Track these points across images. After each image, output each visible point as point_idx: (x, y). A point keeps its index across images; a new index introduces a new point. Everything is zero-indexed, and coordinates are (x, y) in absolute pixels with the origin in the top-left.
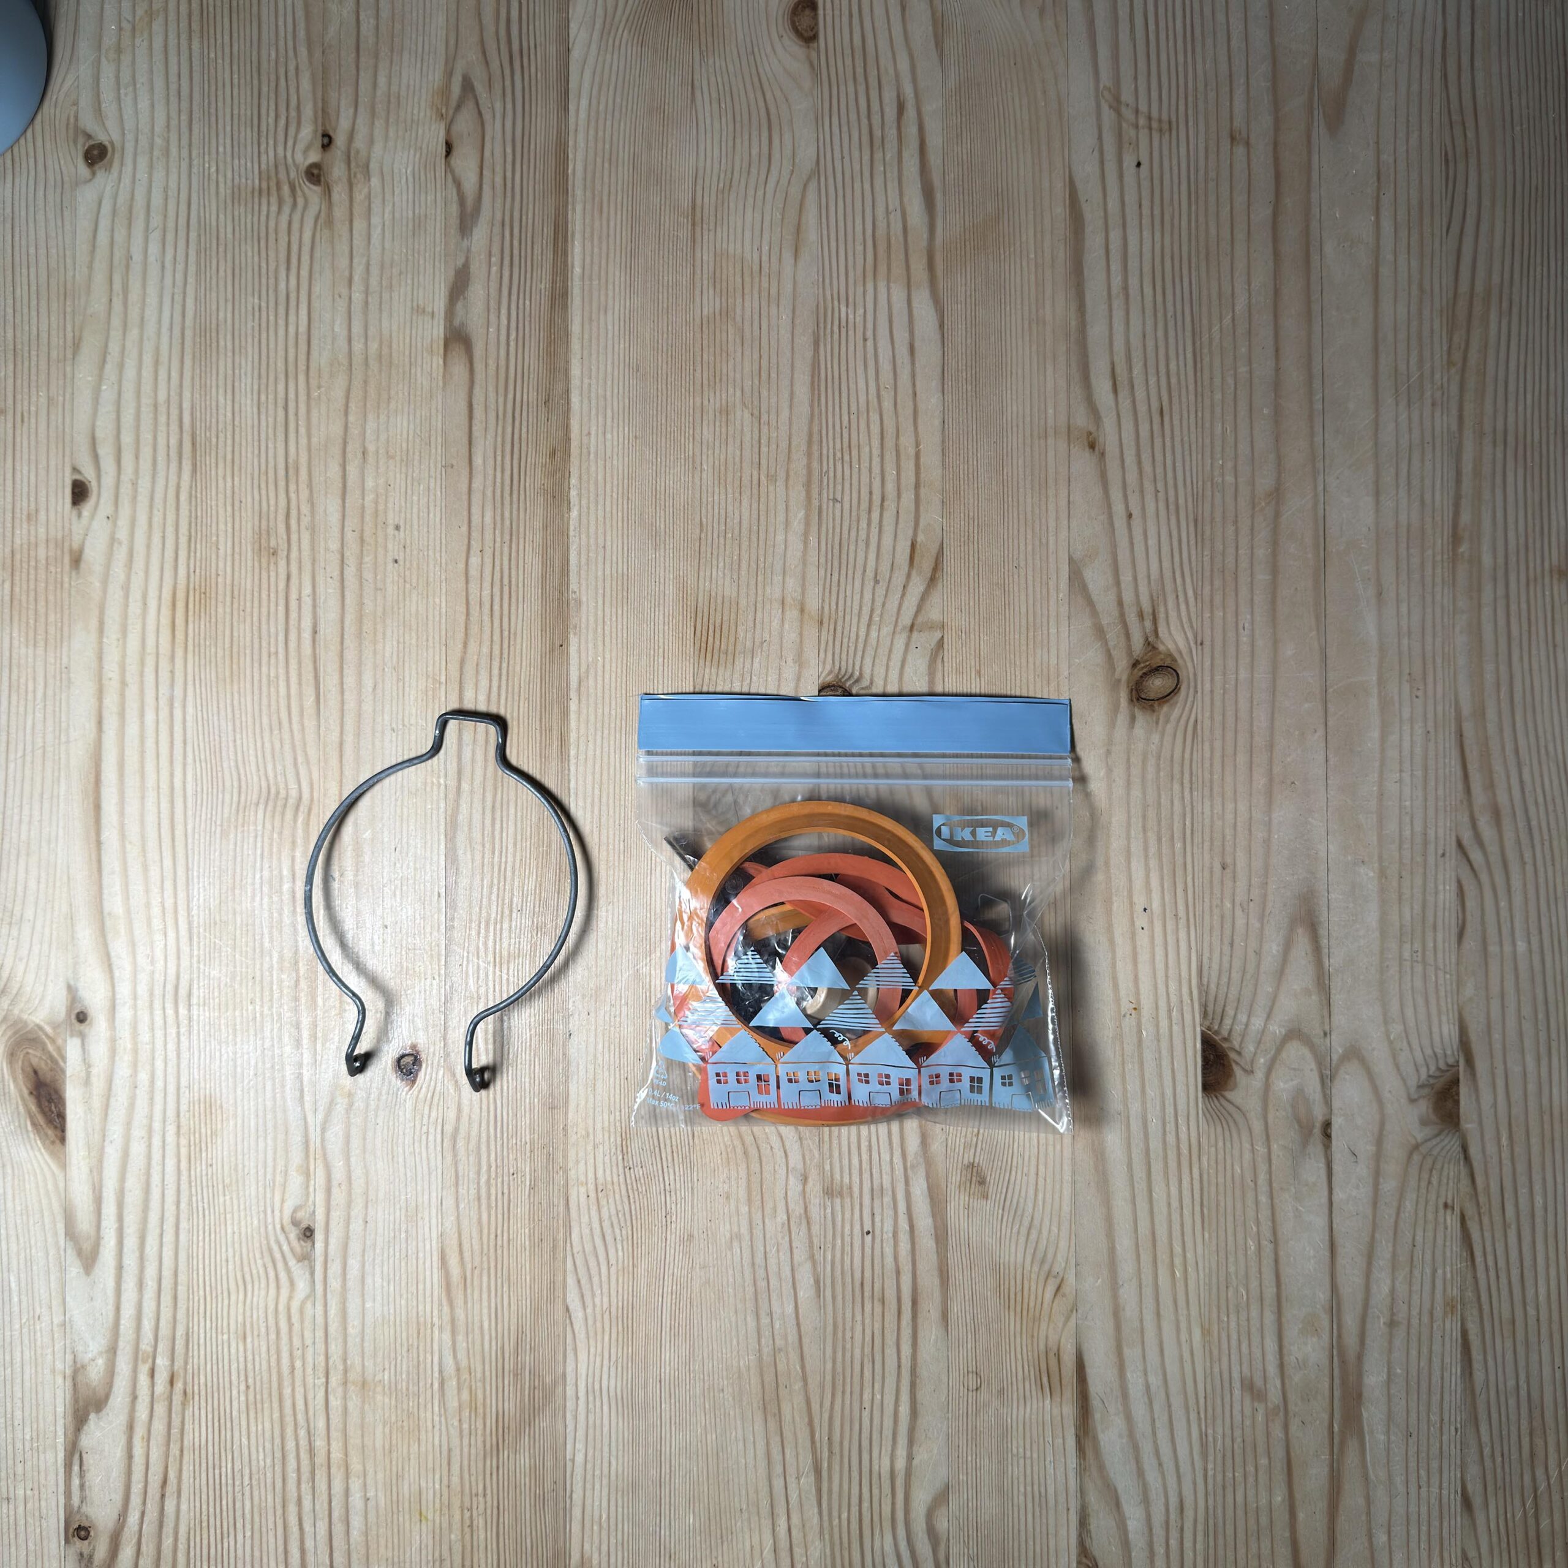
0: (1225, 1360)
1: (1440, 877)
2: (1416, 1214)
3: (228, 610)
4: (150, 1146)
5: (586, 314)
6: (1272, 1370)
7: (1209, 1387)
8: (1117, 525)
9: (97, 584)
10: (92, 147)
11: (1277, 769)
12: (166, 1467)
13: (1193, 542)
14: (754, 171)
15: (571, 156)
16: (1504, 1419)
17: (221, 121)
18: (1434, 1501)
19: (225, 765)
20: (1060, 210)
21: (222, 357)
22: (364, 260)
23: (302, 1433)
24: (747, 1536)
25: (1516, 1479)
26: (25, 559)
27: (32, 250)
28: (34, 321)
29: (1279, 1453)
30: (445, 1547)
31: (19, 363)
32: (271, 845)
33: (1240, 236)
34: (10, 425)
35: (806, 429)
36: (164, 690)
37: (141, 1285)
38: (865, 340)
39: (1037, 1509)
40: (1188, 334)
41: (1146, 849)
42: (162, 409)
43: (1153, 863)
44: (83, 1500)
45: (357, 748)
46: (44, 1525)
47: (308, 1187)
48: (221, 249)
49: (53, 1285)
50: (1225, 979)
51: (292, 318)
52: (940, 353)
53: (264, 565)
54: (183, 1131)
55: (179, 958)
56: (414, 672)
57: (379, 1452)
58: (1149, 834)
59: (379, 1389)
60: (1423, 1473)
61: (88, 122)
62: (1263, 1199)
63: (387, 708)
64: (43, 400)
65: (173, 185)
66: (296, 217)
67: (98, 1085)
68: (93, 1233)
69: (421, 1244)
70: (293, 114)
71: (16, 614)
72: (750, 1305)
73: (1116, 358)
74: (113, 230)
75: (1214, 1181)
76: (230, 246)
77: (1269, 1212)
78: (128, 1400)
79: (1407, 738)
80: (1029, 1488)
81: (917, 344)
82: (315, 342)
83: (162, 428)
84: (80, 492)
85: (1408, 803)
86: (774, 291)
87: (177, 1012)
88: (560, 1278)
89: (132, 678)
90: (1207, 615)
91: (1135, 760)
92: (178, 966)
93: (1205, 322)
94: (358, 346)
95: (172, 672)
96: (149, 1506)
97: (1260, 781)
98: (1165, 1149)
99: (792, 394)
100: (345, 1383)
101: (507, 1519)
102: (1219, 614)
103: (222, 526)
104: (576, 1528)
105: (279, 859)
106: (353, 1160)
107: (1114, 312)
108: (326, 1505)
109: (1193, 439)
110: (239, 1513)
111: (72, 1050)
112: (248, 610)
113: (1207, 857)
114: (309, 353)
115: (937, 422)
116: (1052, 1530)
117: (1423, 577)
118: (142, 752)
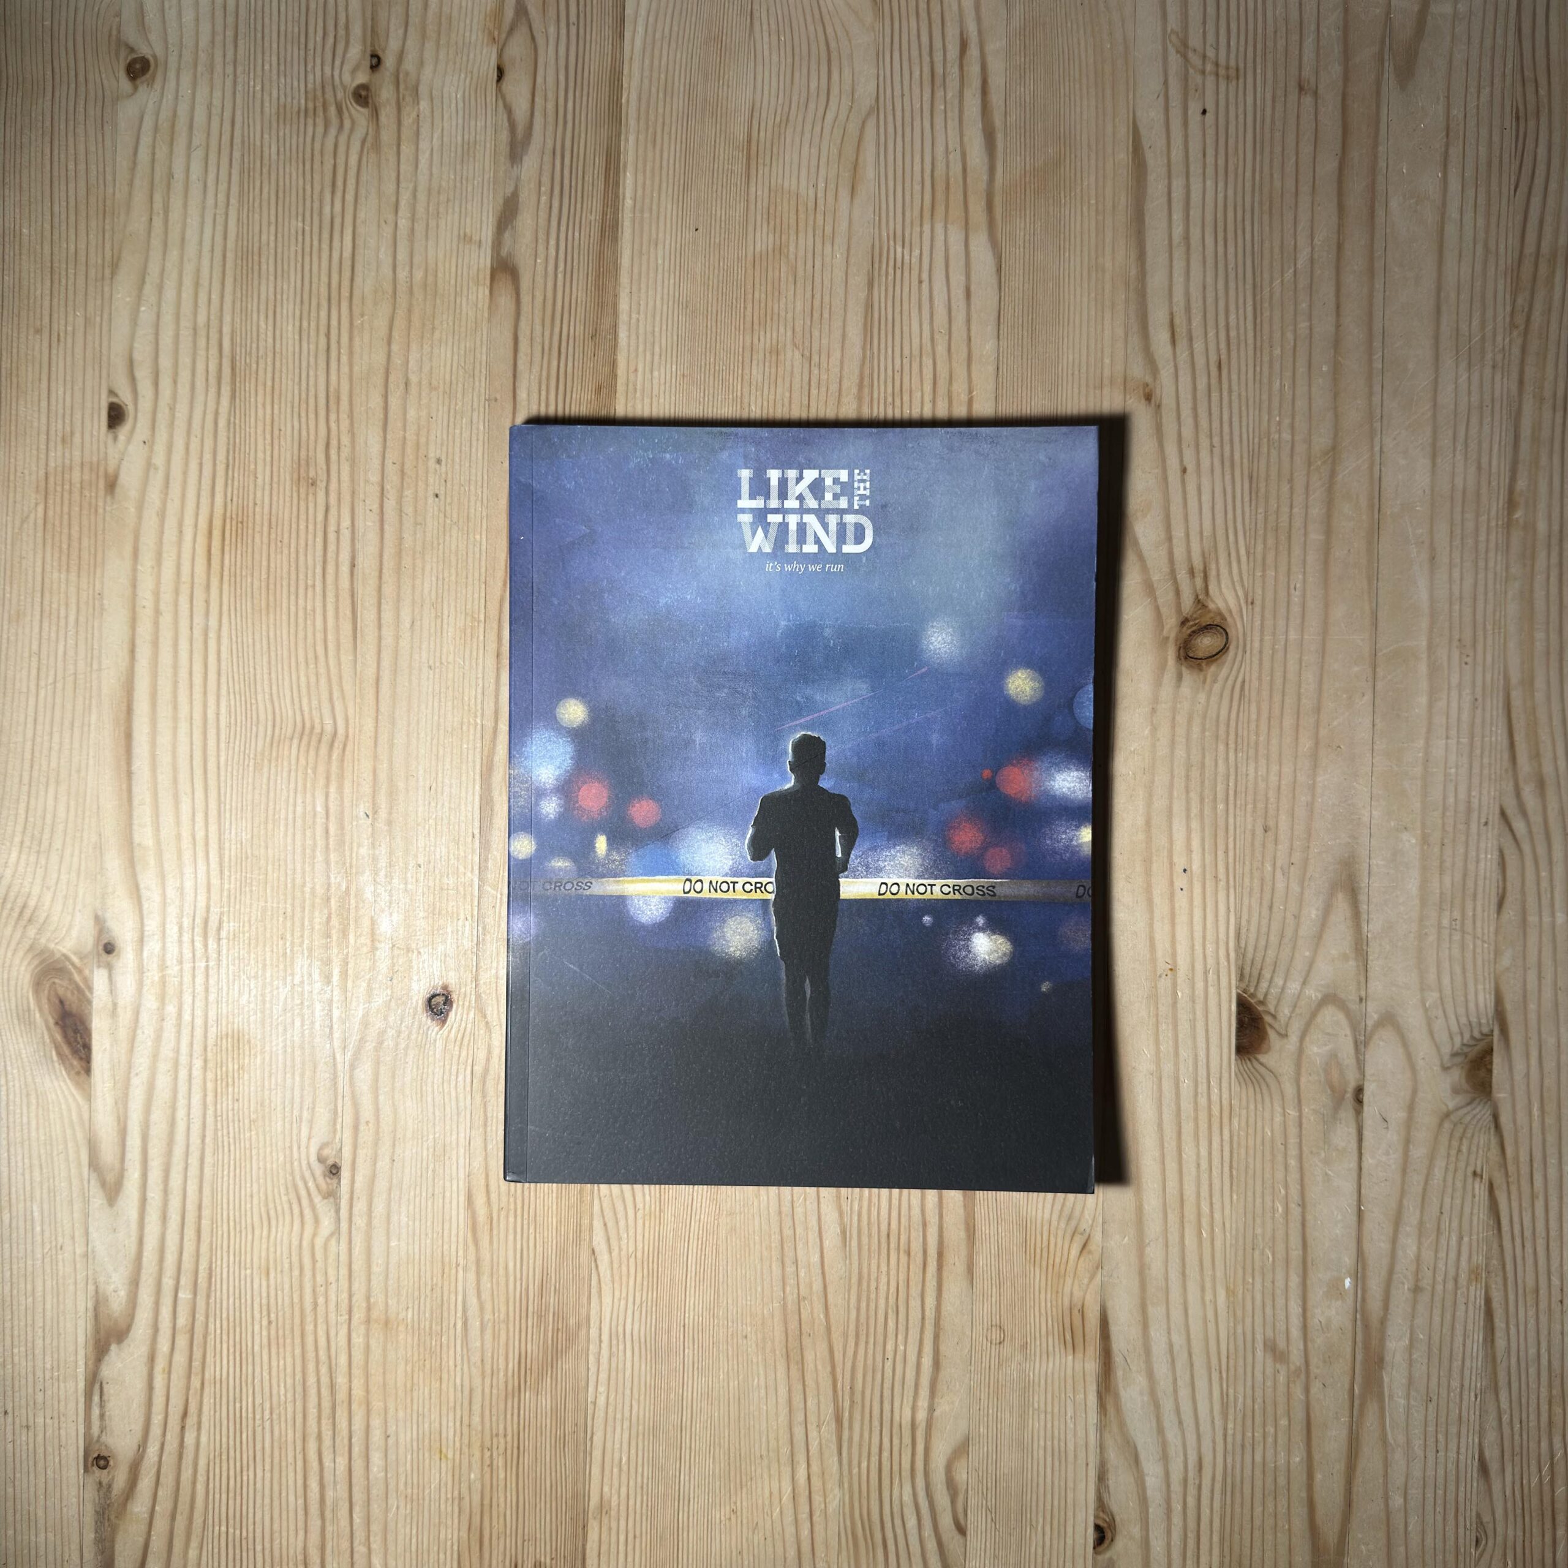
0: (1248, 1321)
1: (1482, 845)
2: (1445, 1180)
3: (265, 540)
4: (176, 1078)
5: (636, 247)
6: (1295, 1333)
7: (1232, 1347)
8: (1170, 479)
9: (133, 510)
10: (134, 61)
11: (1323, 732)
12: (187, 1400)
13: (1247, 499)
14: (812, 106)
15: (625, 85)
16: (1524, 1386)
17: (267, 38)
18: (1451, 1467)
19: (260, 697)
20: (1123, 156)
21: (264, 282)
22: (411, 186)
23: (324, 1370)
24: (767, 1482)
25: (1533, 1445)
26: (59, 482)
27: (71, 166)
28: (72, 237)
29: (1299, 1415)
30: (464, 1486)
31: (56, 281)
32: (305, 780)
33: (1305, 189)
34: (46, 344)
35: (857, 372)
36: (198, 620)
37: (164, 1218)
38: (920, 282)
39: (1057, 1464)
40: (1249, 286)
41: (1188, 810)
42: (202, 333)
43: (1195, 825)
44: (102, 1429)
45: (394, 684)
46: (64, 1453)
47: (335, 1124)
48: (265, 170)
49: (76, 1215)
50: (1262, 942)
51: (336, 243)
52: (996, 298)
53: (303, 496)
54: (211, 1065)
55: (209, 891)
56: (452, 609)
57: (401, 1393)
58: (1192, 795)
59: (402, 1328)
60: (1441, 1437)
61: (131, 35)
62: (1293, 1162)
63: (424, 646)
64: (80, 321)
65: (217, 102)
66: (343, 139)
67: (125, 1017)
68: (117, 1166)
69: (448, 1184)
70: (342, 32)
71: (49, 537)
72: (775, 1254)
73: (1175, 309)
74: (154, 147)
75: (1243, 1143)
76: (274, 167)
77: (1298, 1176)
78: (150, 1331)
79: (1454, 705)
80: (1049, 1443)
81: (973, 288)
82: (359, 267)
83: (202, 353)
84: (116, 416)
85: (1453, 771)
86: (828, 229)
87: (206, 946)
88: (586, 1221)
89: (166, 607)
90: (1259, 574)
91: (1181, 719)
92: (209, 899)
93: (1266, 276)
94: (402, 274)
95: (207, 602)
96: (168, 1437)
97: (1306, 744)
98: (1196, 1110)
99: (844, 336)
100: (368, 1321)
101: (527, 1460)
102: (1271, 573)
103: (260, 455)
104: (596, 1471)
105: (313, 796)
106: (381, 1098)
107: (1175, 262)
108: (346, 1441)
109: (1251, 394)
110: (259, 1447)
111: (99, 980)
112: (286, 541)
113: (1249, 819)
114: (352, 280)
115: (991, 369)
116: (1070, 1484)
117: (1477, 542)
118: (175, 683)
